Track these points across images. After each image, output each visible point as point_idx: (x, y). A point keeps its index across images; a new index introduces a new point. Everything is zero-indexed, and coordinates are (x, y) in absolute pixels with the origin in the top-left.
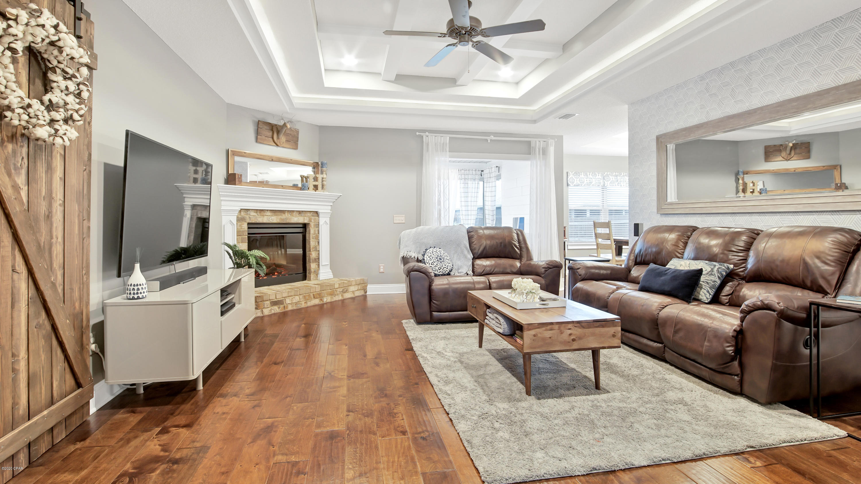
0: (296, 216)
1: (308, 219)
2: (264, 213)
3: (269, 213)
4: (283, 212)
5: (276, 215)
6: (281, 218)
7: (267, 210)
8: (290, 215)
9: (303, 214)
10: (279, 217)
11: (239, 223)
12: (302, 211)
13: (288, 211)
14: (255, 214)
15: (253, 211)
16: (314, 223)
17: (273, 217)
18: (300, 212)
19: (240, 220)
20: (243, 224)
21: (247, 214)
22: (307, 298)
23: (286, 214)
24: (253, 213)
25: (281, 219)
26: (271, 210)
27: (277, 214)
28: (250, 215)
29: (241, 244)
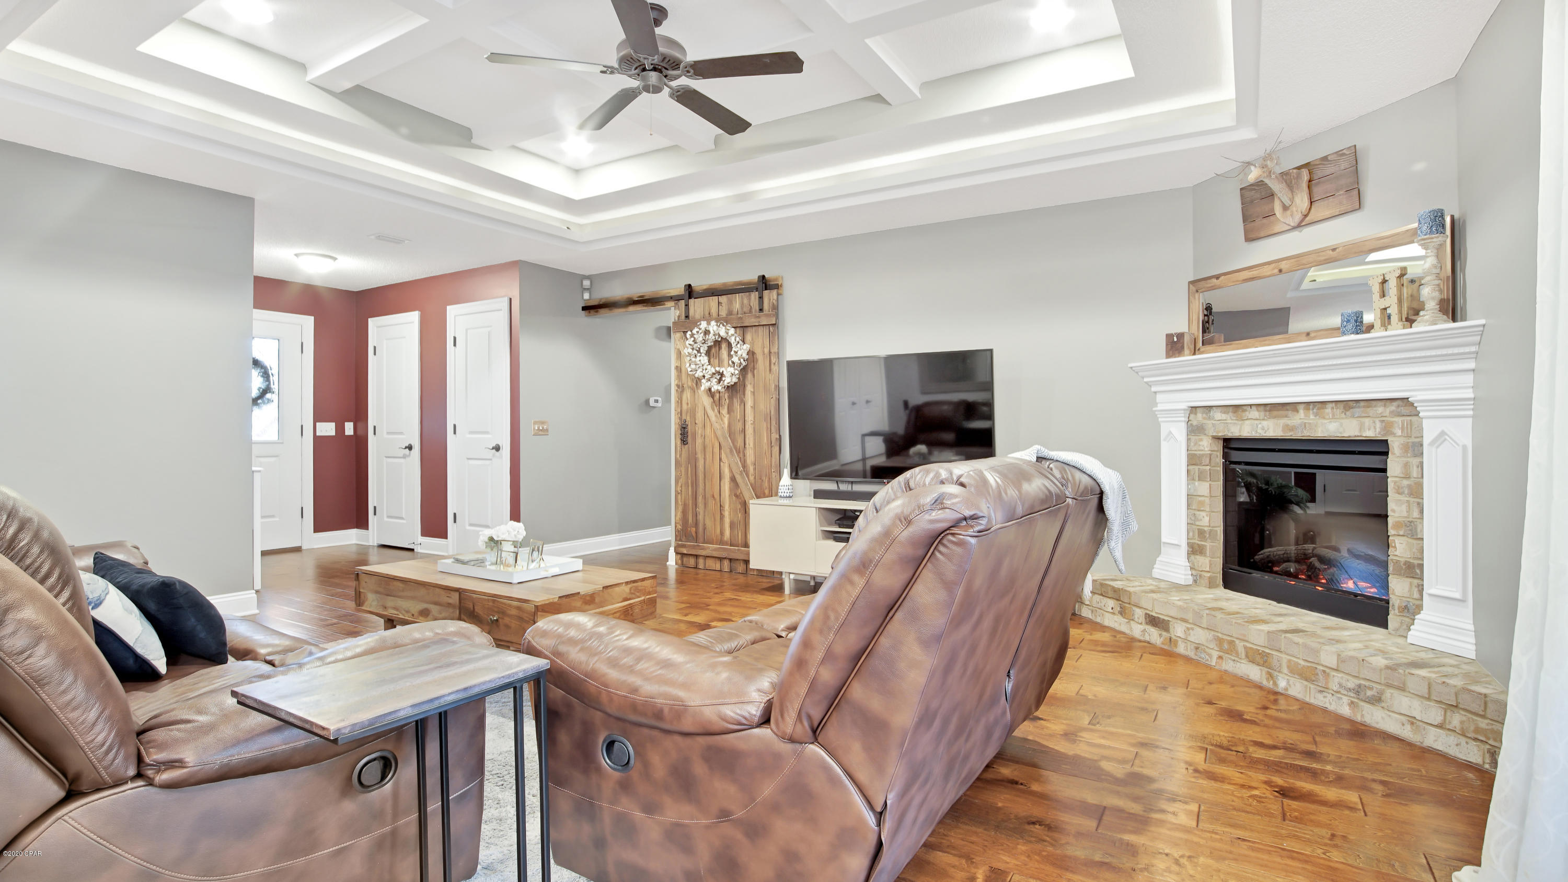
0: (1334, 417)
1: (1378, 425)
2: (1244, 414)
3: (1254, 413)
4: (1292, 407)
5: (1275, 417)
6: (1287, 425)
7: (1251, 406)
8: (1316, 414)
9: (1357, 411)
10: (1282, 421)
11: (1193, 438)
12: (1357, 401)
13: (1308, 403)
14: (1224, 416)
15: (1220, 409)
16: (1402, 440)
17: (1265, 423)
18: (1348, 405)
19: (1194, 430)
20: (1201, 440)
21: (1209, 418)
22: (1227, 647)
23: (1301, 412)
24: (1218, 415)
25: (1287, 428)
26: (1258, 405)
27: (1275, 413)
28: (1213, 419)
29: (1197, 483)
